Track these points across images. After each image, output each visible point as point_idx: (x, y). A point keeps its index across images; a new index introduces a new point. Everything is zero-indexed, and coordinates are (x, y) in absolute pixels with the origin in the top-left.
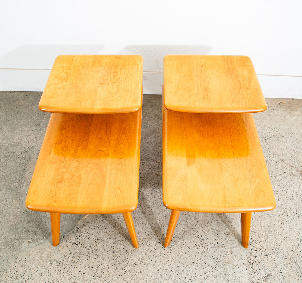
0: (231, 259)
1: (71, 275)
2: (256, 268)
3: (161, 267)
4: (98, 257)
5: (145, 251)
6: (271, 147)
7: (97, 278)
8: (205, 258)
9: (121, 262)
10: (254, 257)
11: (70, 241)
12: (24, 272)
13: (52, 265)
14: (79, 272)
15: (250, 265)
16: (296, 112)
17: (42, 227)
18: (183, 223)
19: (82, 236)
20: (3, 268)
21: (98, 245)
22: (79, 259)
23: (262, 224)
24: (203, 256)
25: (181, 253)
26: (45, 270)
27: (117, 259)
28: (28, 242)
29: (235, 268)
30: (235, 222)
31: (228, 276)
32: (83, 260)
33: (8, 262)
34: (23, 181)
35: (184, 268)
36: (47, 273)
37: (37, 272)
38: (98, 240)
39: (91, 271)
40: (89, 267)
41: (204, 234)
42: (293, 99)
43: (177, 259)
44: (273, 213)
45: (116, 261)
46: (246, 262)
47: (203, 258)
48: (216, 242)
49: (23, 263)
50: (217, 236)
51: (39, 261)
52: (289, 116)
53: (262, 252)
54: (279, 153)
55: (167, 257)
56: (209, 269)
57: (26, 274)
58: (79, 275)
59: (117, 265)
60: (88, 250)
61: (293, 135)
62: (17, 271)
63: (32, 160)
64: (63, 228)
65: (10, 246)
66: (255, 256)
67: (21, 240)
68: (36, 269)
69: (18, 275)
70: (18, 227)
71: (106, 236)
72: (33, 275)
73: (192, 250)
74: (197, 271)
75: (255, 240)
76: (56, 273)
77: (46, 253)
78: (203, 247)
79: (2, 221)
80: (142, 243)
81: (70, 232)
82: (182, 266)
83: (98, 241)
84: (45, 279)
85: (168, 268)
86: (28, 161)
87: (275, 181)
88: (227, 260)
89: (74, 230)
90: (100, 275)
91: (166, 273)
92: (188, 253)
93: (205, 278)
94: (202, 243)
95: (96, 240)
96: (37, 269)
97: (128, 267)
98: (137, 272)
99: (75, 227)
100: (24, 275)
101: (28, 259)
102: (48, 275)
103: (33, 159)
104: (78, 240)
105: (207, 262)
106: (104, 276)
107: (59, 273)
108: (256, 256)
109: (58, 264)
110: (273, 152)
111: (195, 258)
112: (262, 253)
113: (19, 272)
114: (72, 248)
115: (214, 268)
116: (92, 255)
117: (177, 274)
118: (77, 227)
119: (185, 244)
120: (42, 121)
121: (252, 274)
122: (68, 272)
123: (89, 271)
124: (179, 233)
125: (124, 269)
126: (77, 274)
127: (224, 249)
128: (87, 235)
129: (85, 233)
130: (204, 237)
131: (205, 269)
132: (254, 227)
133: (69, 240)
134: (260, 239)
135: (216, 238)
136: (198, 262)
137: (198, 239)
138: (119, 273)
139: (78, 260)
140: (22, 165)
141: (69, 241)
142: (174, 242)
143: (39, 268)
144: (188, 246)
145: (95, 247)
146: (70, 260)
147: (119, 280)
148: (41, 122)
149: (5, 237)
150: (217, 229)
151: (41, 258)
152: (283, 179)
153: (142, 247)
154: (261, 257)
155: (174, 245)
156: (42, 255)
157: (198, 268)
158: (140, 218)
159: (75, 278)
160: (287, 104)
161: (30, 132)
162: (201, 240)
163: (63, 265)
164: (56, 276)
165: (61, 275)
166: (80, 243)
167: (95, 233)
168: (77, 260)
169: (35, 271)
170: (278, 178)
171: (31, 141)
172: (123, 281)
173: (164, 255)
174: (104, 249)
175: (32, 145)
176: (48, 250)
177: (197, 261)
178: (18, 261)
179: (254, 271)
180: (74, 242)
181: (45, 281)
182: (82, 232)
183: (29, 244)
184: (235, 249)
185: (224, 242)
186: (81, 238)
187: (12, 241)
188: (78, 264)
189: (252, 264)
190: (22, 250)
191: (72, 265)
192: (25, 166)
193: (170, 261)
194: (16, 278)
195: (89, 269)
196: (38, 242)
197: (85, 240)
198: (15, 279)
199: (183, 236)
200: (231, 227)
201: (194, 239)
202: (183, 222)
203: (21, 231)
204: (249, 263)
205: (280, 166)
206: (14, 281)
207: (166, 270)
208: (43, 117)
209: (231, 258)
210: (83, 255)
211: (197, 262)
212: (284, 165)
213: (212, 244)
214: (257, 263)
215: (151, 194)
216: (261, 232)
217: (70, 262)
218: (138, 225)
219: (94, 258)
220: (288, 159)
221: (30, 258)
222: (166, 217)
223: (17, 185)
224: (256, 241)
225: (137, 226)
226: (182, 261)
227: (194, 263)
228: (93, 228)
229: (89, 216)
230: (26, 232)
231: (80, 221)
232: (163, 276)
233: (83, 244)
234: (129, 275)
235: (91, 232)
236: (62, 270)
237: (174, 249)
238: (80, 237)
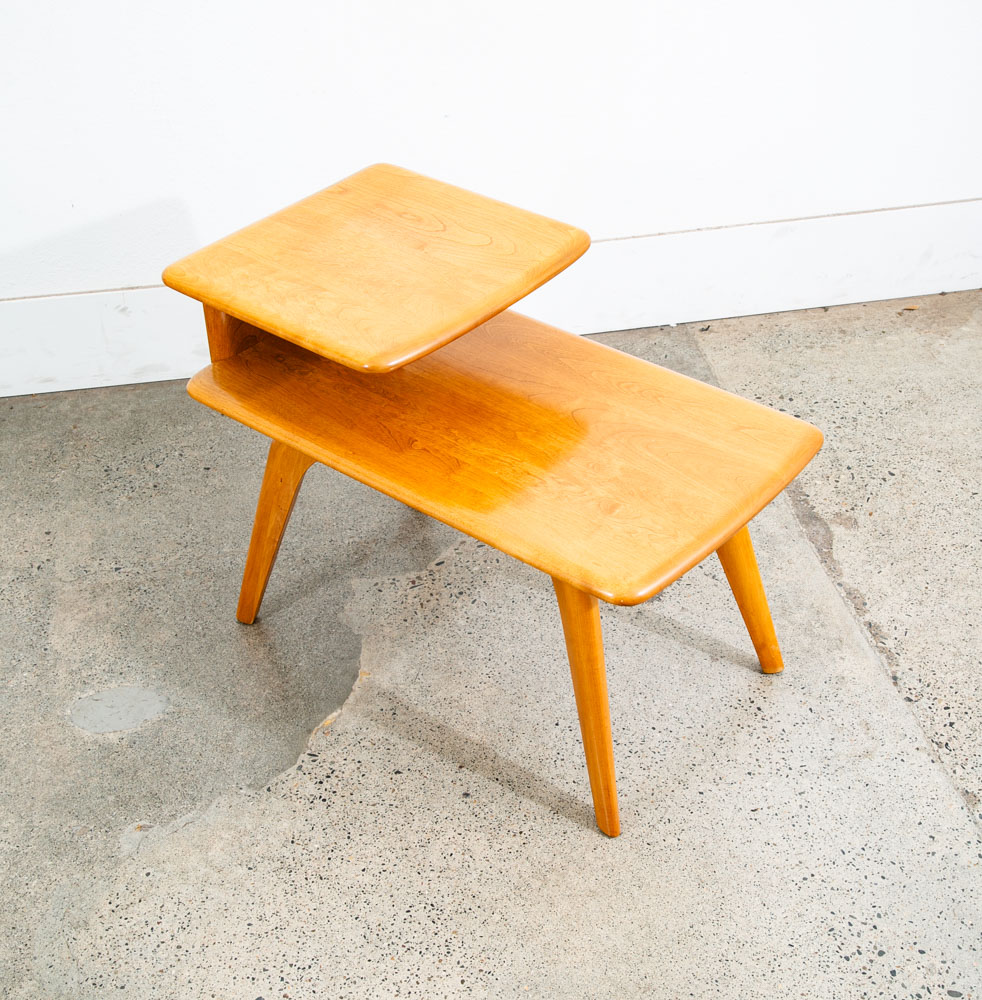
0: (869, 744)
1: (337, 886)
2: (963, 753)
3: (646, 804)
4: (416, 818)
5: (573, 772)
6: (907, 434)
7: (432, 874)
8: (783, 756)
9: (503, 816)
10: (945, 725)
11: (299, 796)
12: (158, 912)
13: (257, 873)
14: (364, 870)
15: (940, 750)
16: (964, 329)
17: (178, 776)
18: (676, 679)
19: (336, 773)
20: (68, 919)
21: (402, 787)
22: (349, 838)
23: (941, 639)
24: (775, 753)
25: (700, 757)
26: (236, 892)
27: (486, 810)
28: (141, 828)
29: (893, 765)
30: (850, 647)
31: (876, 789)
32: (364, 838)
33: (81, 901)
34: (51, 661)
35: (722, 793)
36: (247, 897)
37: (208, 902)
38: (398, 772)
39: (404, 861)
40: (392, 850)
41: (757, 694)
42: (943, 294)
43: (690, 773)
44: (969, 605)
45: (482, 815)
46: (924, 744)
47: (776, 757)
48: (806, 708)
49: (143, 889)
50: (804, 691)
51: (203, 871)
52: (942, 342)
53: (967, 710)
54: (939, 446)
55: (653, 773)
56: (805, 783)
57: (167, 918)
58: (367, 879)
59: (491, 826)
60: (374, 805)
61: (972, 391)
62: (129, 916)
63: (60, 600)
64: (257, 765)
65: (72, 854)
66: (947, 722)
67: (108, 827)
68: (200, 897)
69: (136, 928)
70: (83, 793)
71: (423, 755)
72: (195, 914)
73: (733, 742)
74: (769, 793)
75: (933, 682)
76: (279, 892)
77: (221, 845)
78: (764, 727)
79: (13, 790)
80: (555, 752)
81: (289, 771)
82: (714, 788)
83: (398, 775)
84: (245, 917)
85: (669, 802)
86: (47, 602)
87: (950, 522)
88: (860, 750)
89: (299, 763)
90: (439, 863)
91: (667, 816)
92: (721, 753)
93: (801, 806)
94: (759, 717)
95: (390, 776)
96: (204, 896)
97: (529, 823)
98: (569, 832)
99: (302, 755)
100: (158, 923)
101: (159, 875)
102: (250, 903)
103: (65, 595)
104: (326, 785)
105: (795, 765)
106: (454, 865)
107: (289, 889)
108: (951, 724)
109: (279, 865)
110: (918, 447)
111: (749, 760)
112: (970, 712)
113: (135, 916)
114: (312, 813)
115: (822, 777)
116: (392, 816)
117: (704, 812)
118: (309, 752)
119: (703, 731)
120: (55, 480)
121: (954, 772)
122: (321, 878)
123: (397, 861)
124: (670, 705)
125: (521, 833)
126: (360, 878)
127: (838, 721)
128: (353, 766)
129: (344, 762)
130: (760, 702)
131: (793, 783)
132: (920, 650)
133: (294, 792)
134: (949, 679)
135: (799, 696)
136: (766, 769)
137: (740, 710)
138: (504, 846)
139: (347, 841)
140: (26, 619)
141: (294, 798)
142: (665, 732)
143: (209, 890)
144: (716, 733)
145: (394, 794)
146: (317, 846)
147: (513, 863)
148: (51, 484)
149: (41, 832)
150: (797, 675)
151: (208, 863)
152: (974, 513)
153: (559, 762)
154: (970, 723)
155: (666, 738)
156: (210, 854)
157: (768, 784)
158: (525, 688)
159: (355, 891)
160: (925, 310)
161: (18, 520)
162: (754, 709)
163: (299, 865)
164: (281, 898)
165: (299, 893)
166: (334, 792)
167: (382, 757)
168: (343, 842)
169: (199, 903)
170: (957, 511)
171: (35, 547)
172: (528, 864)
173: (642, 772)
174: (429, 793)
175: (44, 558)
176: (226, 836)
177: (760, 766)
178: (121, 887)
179: (960, 763)
180: (312, 795)
181: (248, 922)
182: (333, 763)
183: (147, 833)
184: (874, 715)
185: (833, 704)
186: (334, 780)
187: (76, 837)
188: (350, 852)
189: (947, 744)
190: (125, 853)
191: (329, 859)
192: (39, 619)
193: (670, 783)
194: (131, 936)
195: (394, 856)
196: (180, 821)
197: (351, 782)
198: (128, 939)
199: (689, 710)
200: (842, 661)
201: (730, 712)
202: (676, 675)
203: (102, 803)
204: (934, 745)
205: (952, 480)
206: (127, 947)
207: (663, 810)
208: (53, 470)
209: (871, 742)
210: (358, 824)
211: (761, 770)
212: (966, 474)
213: (792, 715)
214: (962, 740)
215: (538, 620)
216: (948, 658)
217: (320, 851)
218: (523, 709)
219: (403, 823)
220: (974, 456)
221: (163, 871)
222: (613, 671)
223: (33, 680)
224: (939, 684)
225: (522, 712)
226: (711, 775)
227: (749, 774)
228: (368, 744)
229: (339, 716)
230: (122, 803)
231: (313, 735)
232: (660, 826)
233: (347, 794)
234: (541, 844)
235: (364, 756)
236: (299, 879)
237: (672, 750)
238: (328, 777)
